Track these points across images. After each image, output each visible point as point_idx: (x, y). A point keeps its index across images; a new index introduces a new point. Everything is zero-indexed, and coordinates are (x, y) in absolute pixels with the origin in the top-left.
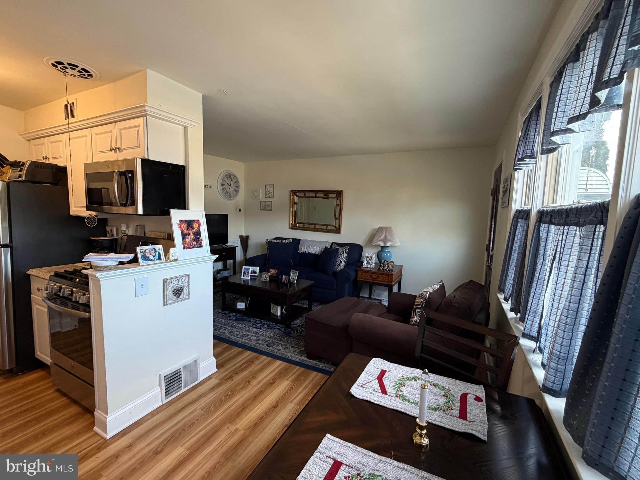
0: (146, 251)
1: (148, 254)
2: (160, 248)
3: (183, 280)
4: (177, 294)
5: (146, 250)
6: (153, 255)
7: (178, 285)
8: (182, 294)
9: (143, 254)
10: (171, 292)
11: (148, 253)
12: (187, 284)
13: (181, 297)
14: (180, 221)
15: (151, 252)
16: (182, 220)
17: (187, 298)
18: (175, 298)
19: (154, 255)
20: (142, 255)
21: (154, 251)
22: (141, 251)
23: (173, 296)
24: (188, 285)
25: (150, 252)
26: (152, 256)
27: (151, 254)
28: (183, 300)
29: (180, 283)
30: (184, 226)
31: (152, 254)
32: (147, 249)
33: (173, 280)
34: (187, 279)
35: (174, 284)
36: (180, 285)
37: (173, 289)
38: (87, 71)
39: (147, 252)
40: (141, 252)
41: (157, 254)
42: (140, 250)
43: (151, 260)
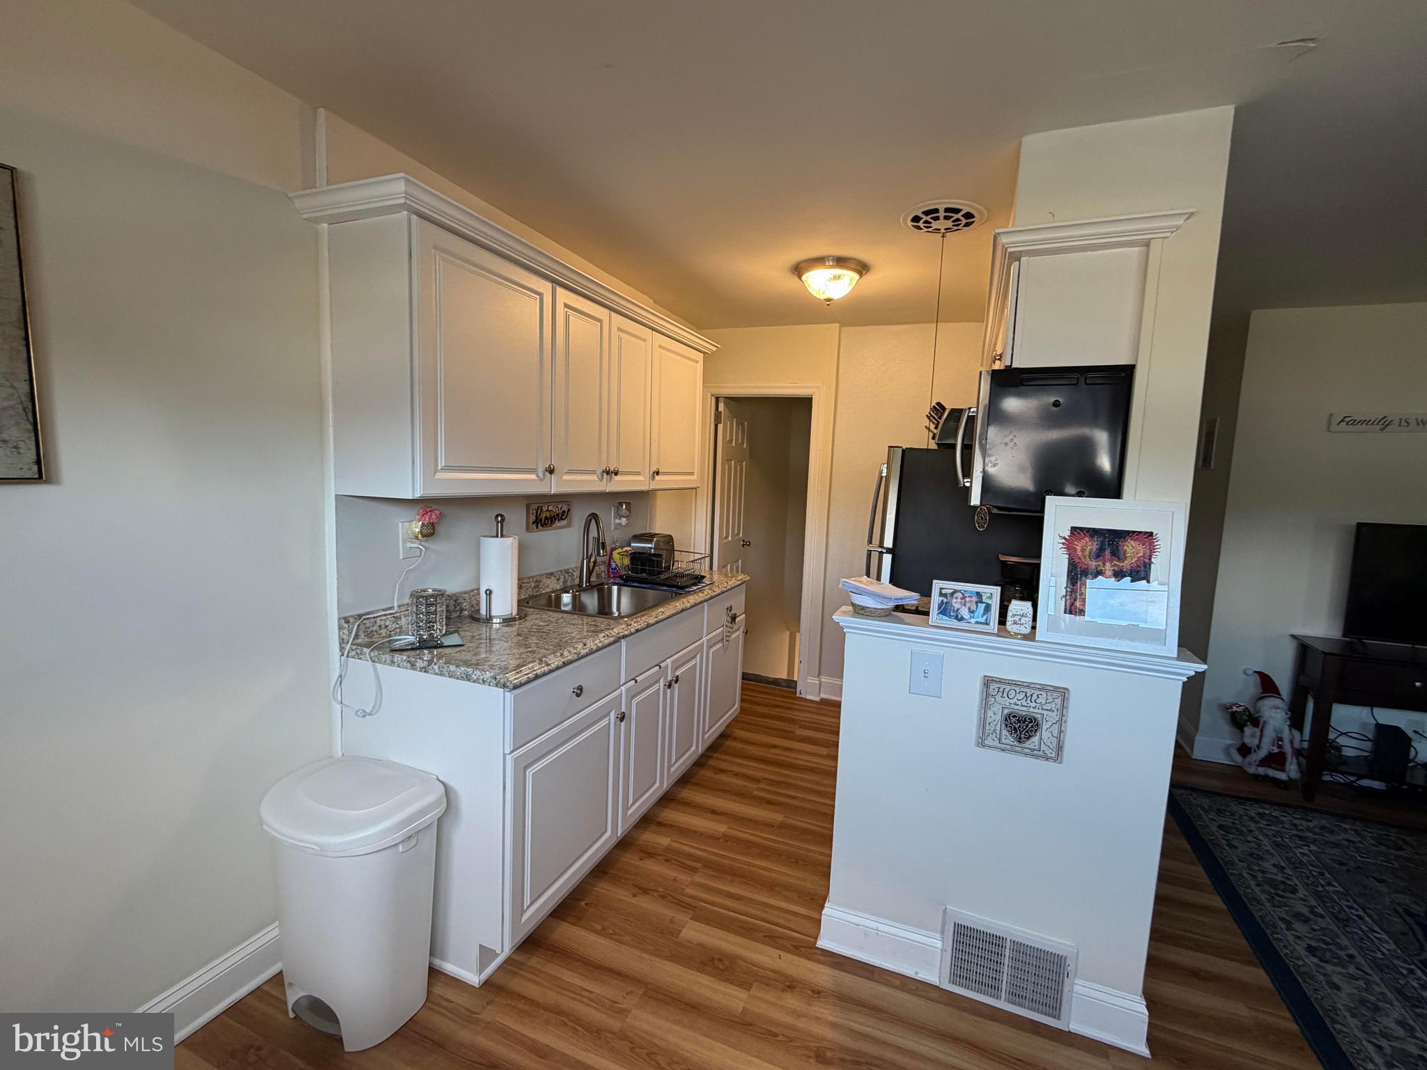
0: (955, 595)
1: (956, 603)
2: (994, 595)
3: (1042, 700)
4: (1015, 729)
5: (955, 591)
6: (969, 609)
7: (1024, 709)
8: (1036, 739)
9: (945, 600)
10: (998, 717)
11: (959, 600)
12: (1054, 716)
13: (1028, 744)
14: (1074, 529)
15: (968, 599)
16: (1082, 529)
17: (1051, 758)
18: (1009, 739)
19: (974, 608)
20: (942, 601)
21: (975, 599)
22: (944, 591)
23: (1005, 732)
24: (1061, 721)
25: (964, 598)
26: (967, 610)
27: (965, 605)
28: (1037, 757)
29: (1033, 704)
30: (1087, 546)
31: (968, 605)
32: (960, 591)
33: (1008, 688)
34: (1059, 701)
35: (1012, 701)
36: (1031, 710)
37: (1006, 711)
38: (957, 211)
39: (956, 598)
40: (941, 594)
41: (981, 607)
42: (941, 589)
43: (961, 619)
